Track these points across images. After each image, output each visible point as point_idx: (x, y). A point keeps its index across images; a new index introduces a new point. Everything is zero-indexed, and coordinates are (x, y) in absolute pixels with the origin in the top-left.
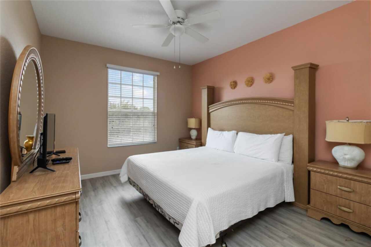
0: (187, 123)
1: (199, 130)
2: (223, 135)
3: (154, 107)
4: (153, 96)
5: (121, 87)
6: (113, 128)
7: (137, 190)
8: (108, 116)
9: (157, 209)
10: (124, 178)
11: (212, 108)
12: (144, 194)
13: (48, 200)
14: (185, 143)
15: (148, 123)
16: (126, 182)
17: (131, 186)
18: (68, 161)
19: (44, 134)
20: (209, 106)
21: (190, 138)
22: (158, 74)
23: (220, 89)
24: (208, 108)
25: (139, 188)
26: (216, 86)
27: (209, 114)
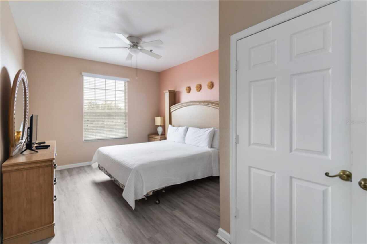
0: (154, 121)
1: (164, 127)
2: (178, 130)
3: (125, 108)
4: (124, 99)
5: (95, 91)
6: (88, 126)
7: (104, 173)
8: (84, 116)
9: (116, 183)
10: (95, 165)
11: (173, 108)
12: (109, 174)
13: (34, 164)
14: (152, 138)
15: (120, 122)
16: (96, 168)
17: (100, 170)
18: (47, 147)
19: (31, 129)
20: (171, 107)
21: (156, 134)
22: (129, 80)
23: (179, 92)
24: (170, 109)
25: (105, 171)
26: (177, 90)
27: (170, 114)
